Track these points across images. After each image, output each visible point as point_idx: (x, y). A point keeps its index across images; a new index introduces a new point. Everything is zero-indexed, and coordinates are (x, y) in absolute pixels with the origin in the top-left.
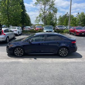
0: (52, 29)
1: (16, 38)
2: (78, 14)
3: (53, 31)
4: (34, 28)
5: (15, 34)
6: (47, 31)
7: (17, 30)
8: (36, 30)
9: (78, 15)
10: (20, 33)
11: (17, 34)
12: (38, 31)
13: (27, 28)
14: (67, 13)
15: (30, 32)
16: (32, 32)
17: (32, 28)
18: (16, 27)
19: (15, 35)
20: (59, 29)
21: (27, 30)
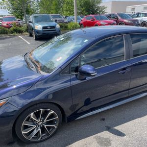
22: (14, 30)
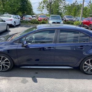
0: (61, 19)
1: (10, 31)
2: (90, 2)
3: (62, 22)
4: (36, 18)
5: (8, 24)
6: (54, 23)
7: (13, 19)
8: (39, 20)
9: (89, 4)
10: (17, 24)
11: (13, 25)
12: (41, 22)
13: (28, 17)
14: (76, 1)
15: (32, 23)
16: (34, 23)
17: (34, 18)
18: (12, 15)
19: (8, 27)
20: (68, 21)
21: (27, 20)
22: (42, 22)
